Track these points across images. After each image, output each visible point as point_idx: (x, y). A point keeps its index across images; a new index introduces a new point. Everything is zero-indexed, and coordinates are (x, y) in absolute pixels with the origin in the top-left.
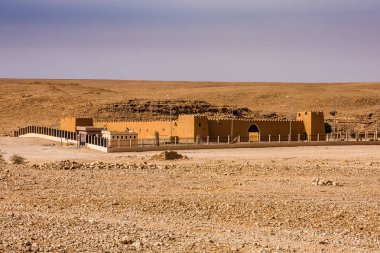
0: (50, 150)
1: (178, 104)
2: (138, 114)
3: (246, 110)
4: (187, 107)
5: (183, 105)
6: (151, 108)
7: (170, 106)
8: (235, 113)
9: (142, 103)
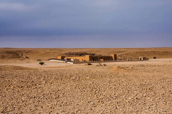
0: (60, 63)
1: (80, 53)
2: (72, 55)
3: (95, 54)
4: (82, 54)
5: (81, 53)
6: (74, 54)
7: (78, 53)
8: (92, 55)
9: (72, 53)
